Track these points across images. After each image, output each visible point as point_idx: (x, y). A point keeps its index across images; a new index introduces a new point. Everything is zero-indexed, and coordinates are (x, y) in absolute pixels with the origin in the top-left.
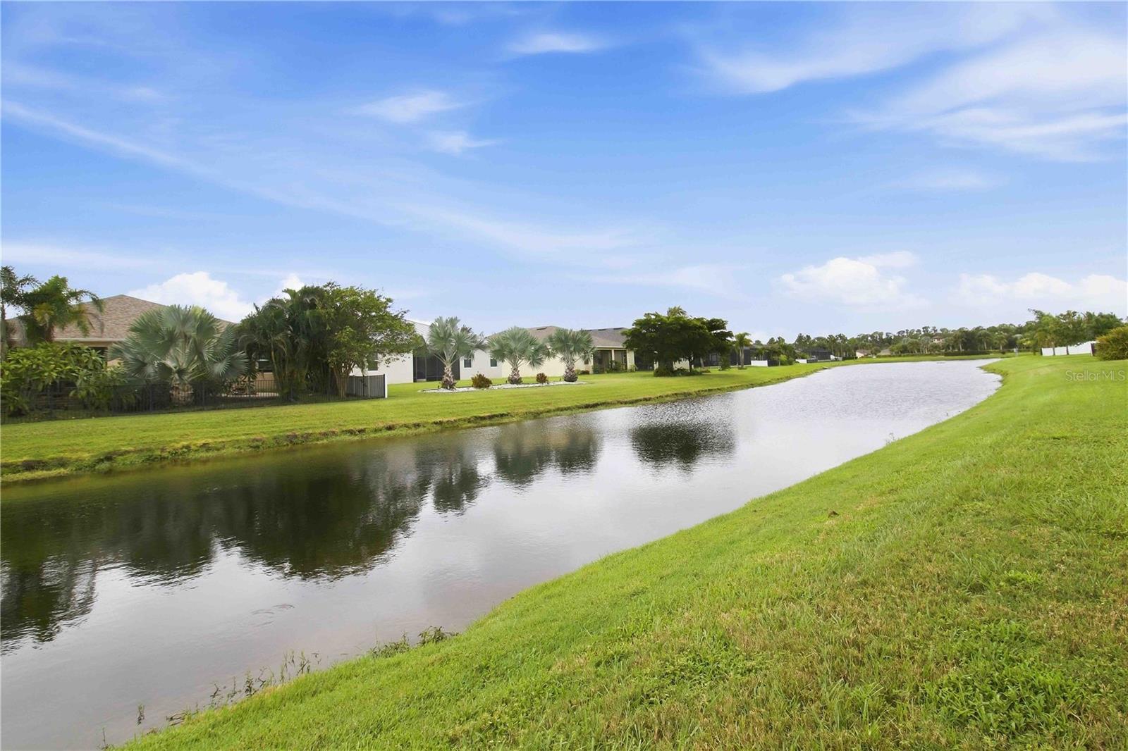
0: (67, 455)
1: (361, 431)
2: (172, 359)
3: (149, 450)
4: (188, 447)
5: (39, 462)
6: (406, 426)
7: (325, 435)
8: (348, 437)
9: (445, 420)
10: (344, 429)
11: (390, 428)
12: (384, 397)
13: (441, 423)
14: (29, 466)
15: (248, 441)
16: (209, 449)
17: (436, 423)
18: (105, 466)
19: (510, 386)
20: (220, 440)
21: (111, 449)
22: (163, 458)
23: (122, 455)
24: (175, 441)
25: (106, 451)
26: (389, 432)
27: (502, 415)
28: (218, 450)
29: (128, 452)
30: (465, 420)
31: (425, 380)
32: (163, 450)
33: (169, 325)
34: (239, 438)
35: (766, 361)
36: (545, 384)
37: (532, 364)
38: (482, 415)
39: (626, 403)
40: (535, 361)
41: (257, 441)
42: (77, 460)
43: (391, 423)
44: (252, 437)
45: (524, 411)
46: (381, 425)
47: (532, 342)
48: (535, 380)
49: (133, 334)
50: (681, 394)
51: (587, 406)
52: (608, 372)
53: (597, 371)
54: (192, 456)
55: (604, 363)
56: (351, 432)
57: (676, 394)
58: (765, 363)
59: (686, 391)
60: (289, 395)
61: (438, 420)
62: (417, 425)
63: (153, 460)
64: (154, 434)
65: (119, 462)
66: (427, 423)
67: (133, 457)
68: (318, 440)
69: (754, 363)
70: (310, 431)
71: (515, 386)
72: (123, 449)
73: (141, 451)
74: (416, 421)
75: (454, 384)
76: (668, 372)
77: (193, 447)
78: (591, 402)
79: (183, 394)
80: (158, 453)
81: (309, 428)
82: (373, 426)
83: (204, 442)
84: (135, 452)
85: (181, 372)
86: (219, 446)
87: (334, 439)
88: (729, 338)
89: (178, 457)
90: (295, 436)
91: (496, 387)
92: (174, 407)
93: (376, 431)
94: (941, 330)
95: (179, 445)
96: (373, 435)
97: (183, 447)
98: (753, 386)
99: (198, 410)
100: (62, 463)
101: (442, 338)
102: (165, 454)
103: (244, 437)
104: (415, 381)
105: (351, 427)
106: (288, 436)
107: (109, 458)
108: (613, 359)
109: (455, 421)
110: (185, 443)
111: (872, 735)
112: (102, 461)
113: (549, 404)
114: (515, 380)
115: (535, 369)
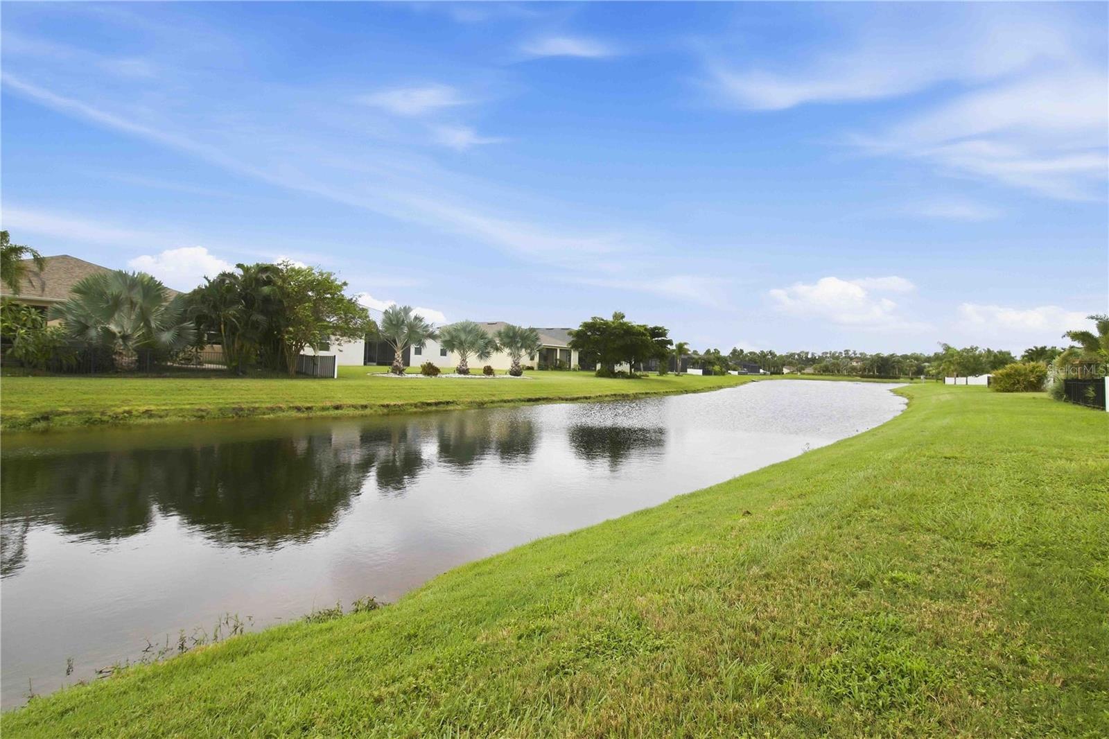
1: (309, 409)
2: (117, 325)
3: (89, 413)
4: (129, 412)
6: (355, 407)
7: (272, 410)
8: (294, 414)
9: (392, 403)
10: (291, 405)
11: (337, 408)
12: (333, 377)
13: (388, 406)
15: (192, 410)
16: (151, 416)
17: (383, 406)
18: (42, 425)
19: (457, 375)
20: (163, 408)
21: (49, 409)
22: (102, 422)
23: (59, 415)
24: (115, 406)
25: (43, 410)
26: (336, 412)
27: (448, 403)
28: (161, 417)
29: (67, 413)
30: (411, 405)
31: (375, 364)
32: (103, 413)
33: (114, 289)
34: (183, 407)
36: (491, 376)
37: (480, 357)
38: (429, 401)
39: (567, 400)
40: (484, 354)
41: (202, 410)
42: (11, 418)
43: (339, 403)
44: (197, 407)
45: (469, 400)
46: (328, 404)
47: (483, 336)
48: (482, 371)
49: (77, 296)
50: (619, 395)
51: (529, 400)
52: (552, 370)
53: (542, 367)
54: (132, 421)
55: (549, 360)
56: (298, 409)
57: (615, 395)
58: (700, 372)
59: (623, 392)
60: (237, 369)
61: (386, 402)
62: (365, 407)
63: (91, 422)
64: (94, 397)
66: (375, 405)
67: (70, 418)
68: (264, 414)
69: (690, 371)
70: (257, 405)
71: (462, 376)
72: (61, 409)
73: (80, 413)
74: (364, 402)
75: (403, 370)
76: (609, 373)
77: (134, 413)
78: (533, 397)
79: (127, 359)
80: (98, 416)
81: (256, 402)
82: (320, 405)
83: (146, 408)
84: (73, 413)
85: (125, 338)
86: (162, 413)
87: (281, 414)
88: (669, 346)
89: (118, 421)
90: (242, 409)
91: (444, 376)
92: (117, 372)
93: (324, 409)
94: (861, 354)
95: (120, 410)
96: (319, 413)
97: (125, 412)
98: (687, 392)
99: (141, 377)
101: (395, 325)
102: (105, 418)
103: (188, 407)
104: (365, 364)
105: (298, 404)
106: (234, 409)
107: (46, 417)
108: (558, 357)
109: (402, 405)
110: (127, 408)
111: (759, 707)
112: (38, 420)
113: (494, 395)
114: (463, 371)
115: (482, 361)
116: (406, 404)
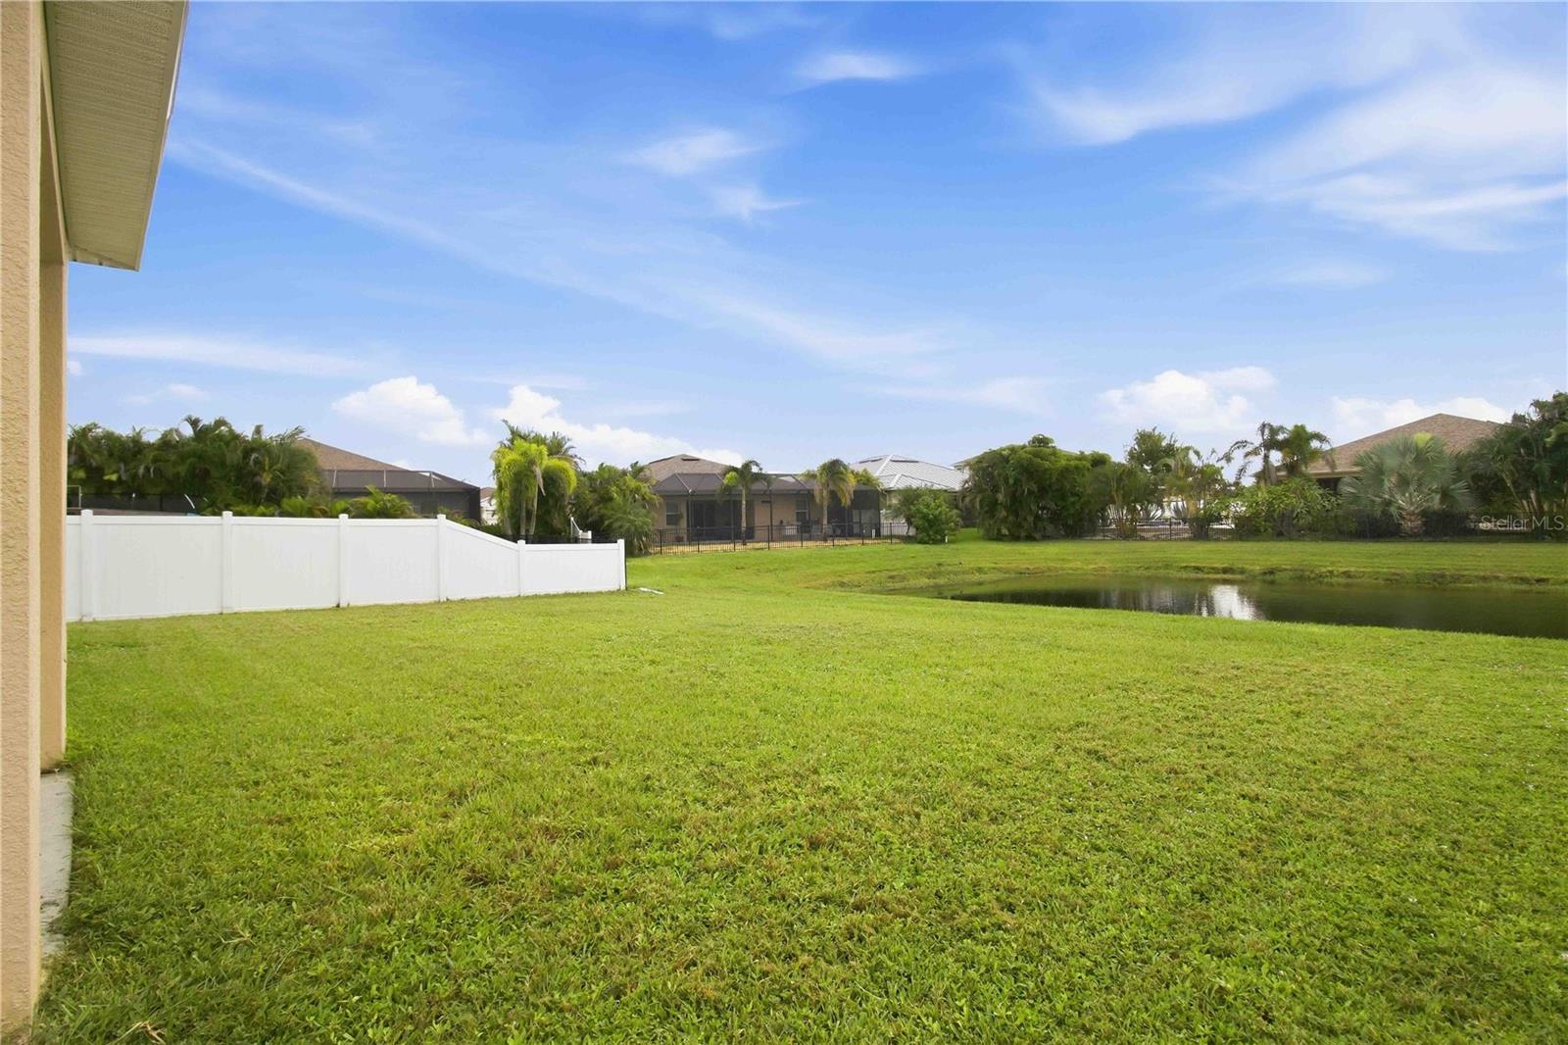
0: (1246, 566)
1: (1539, 581)
4: (1331, 572)
5: (1231, 569)
10: (1515, 575)
14: (1225, 571)
16: (1349, 577)
20: (1362, 570)
22: (1308, 579)
23: (1280, 571)
24: (1322, 565)
28: (1357, 578)
29: (1286, 570)
32: (1312, 572)
34: (1380, 570)
41: (1398, 575)
42: (1251, 570)
44: (1393, 570)
54: (1333, 580)
56: (1524, 580)
63: (1301, 577)
64: (1313, 557)
65: (1277, 576)
67: (1286, 574)
70: (1465, 573)
72: (1284, 567)
77: (1336, 573)
80: (1308, 573)
83: (1347, 569)
84: (1291, 570)
87: (1494, 584)
90: (1443, 576)
95: (1324, 570)
100: (1242, 572)
103: (1385, 570)
105: (1527, 575)
106: (1433, 575)
107: (1271, 572)
110: (1330, 569)
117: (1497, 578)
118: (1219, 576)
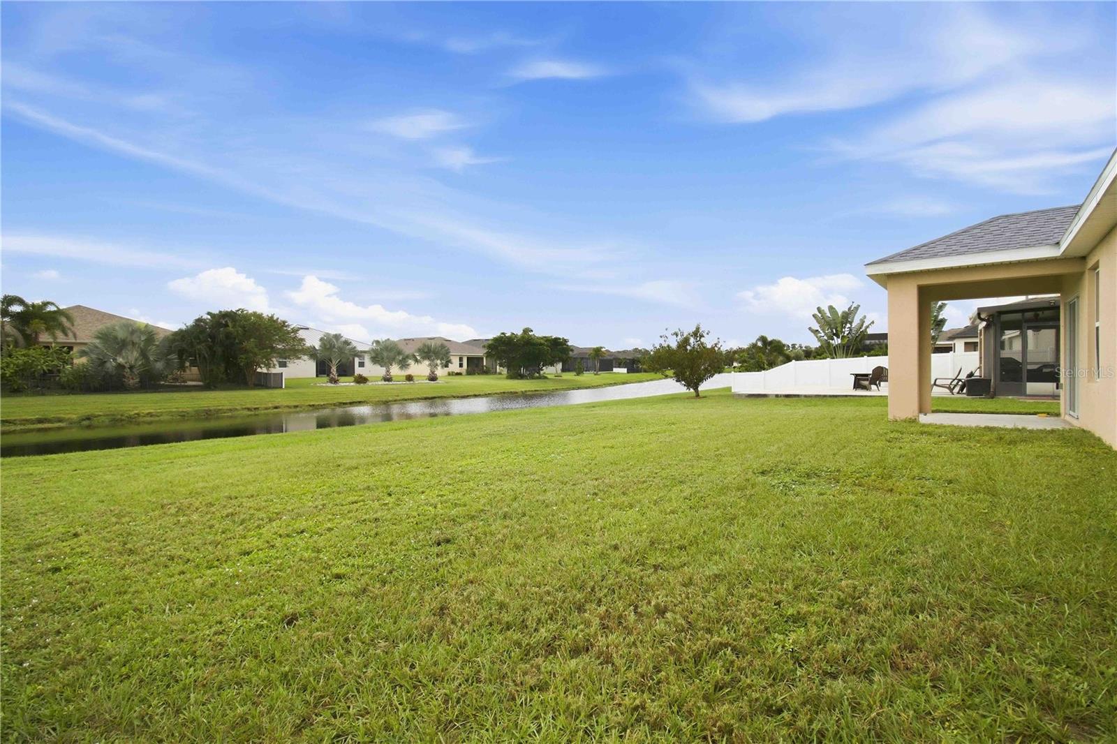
0: (62, 416)
1: (255, 409)
2: (123, 358)
3: (113, 415)
4: (138, 414)
5: (46, 419)
6: (288, 407)
7: (231, 410)
8: (246, 412)
9: (317, 403)
10: (244, 407)
11: (276, 408)
12: (282, 387)
13: (313, 406)
14: (40, 421)
15: (178, 412)
16: (151, 416)
17: (310, 406)
18: (86, 423)
19: (383, 382)
20: (159, 411)
21: (89, 414)
22: (122, 420)
23: (95, 417)
24: (129, 410)
25: (86, 414)
26: (275, 410)
27: (359, 402)
28: (158, 416)
29: (100, 416)
30: (331, 404)
31: (325, 376)
32: (122, 415)
33: (121, 335)
34: (172, 410)
35: (626, 369)
36: (412, 382)
37: (401, 367)
38: (344, 402)
39: (458, 397)
40: (403, 365)
41: (184, 412)
42: (69, 419)
43: (277, 405)
45: (377, 400)
46: (270, 405)
48: (405, 378)
49: (97, 341)
50: (508, 393)
52: (479, 374)
54: (141, 419)
56: (249, 409)
57: (504, 393)
60: (210, 384)
61: (312, 403)
62: (296, 407)
63: (116, 421)
64: (116, 406)
65: (95, 422)
66: (303, 405)
67: (103, 418)
68: (225, 413)
69: (615, 370)
70: (220, 408)
71: (387, 383)
72: (97, 413)
73: (108, 415)
75: (338, 380)
76: (519, 376)
77: (141, 414)
78: (430, 396)
79: (133, 381)
80: (119, 417)
81: (219, 406)
82: (264, 406)
83: (148, 411)
84: (104, 416)
85: (131, 368)
86: (159, 415)
87: (237, 413)
89: (133, 420)
90: (210, 411)
91: (370, 384)
92: (126, 390)
93: (266, 409)
95: (133, 413)
96: (263, 412)
97: (136, 414)
99: (143, 392)
100: (60, 420)
102: (123, 418)
103: (174, 410)
104: (317, 376)
105: (249, 406)
106: (205, 410)
107: (88, 418)
108: (485, 364)
110: (136, 412)
112: (83, 420)
113: (398, 396)
114: (388, 379)
115: (403, 371)
116: (328, 404)
117: (236, 409)
118: (32, 427)
